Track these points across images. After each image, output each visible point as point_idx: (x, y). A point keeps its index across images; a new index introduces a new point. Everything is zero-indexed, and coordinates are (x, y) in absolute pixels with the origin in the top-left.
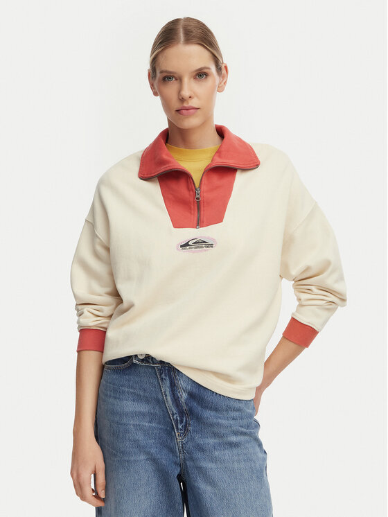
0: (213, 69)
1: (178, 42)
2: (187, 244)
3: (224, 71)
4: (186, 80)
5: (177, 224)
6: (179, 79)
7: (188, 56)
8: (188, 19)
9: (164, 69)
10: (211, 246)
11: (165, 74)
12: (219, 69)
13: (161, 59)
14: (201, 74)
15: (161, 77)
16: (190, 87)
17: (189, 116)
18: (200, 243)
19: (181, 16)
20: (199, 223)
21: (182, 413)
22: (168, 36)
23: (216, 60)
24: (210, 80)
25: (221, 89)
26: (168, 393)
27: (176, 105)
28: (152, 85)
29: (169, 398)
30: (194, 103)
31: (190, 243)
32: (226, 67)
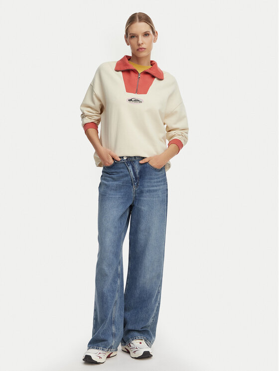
0: (151, 32)
1: (136, 21)
2: (131, 100)
3: (156, 34)
4: (140, 37)
5: (127, 91)
6: (137, 37)
7: (140, 27)
8: (140, 13)
9: (131, 33)
10: (141, 102)
11: (132, 35)
12: (154, 32)
13: (130, 29)
14: (146, 34)
15: (130, 36)
16: (141, 39)
17: (142, 52)
18: (136, 101)
19: (137, 12)
20: (137, 92)
21: (136, 178)
22: (132, 20)
23: (152, 29)
24: (150, 36)
25: (155, 41)
26: (131, 170)
27: (137, 47)
28: (126, 41)
29: (132, 172)
30: (143, 46)
31: (133, 100)
32: (157, 32)
